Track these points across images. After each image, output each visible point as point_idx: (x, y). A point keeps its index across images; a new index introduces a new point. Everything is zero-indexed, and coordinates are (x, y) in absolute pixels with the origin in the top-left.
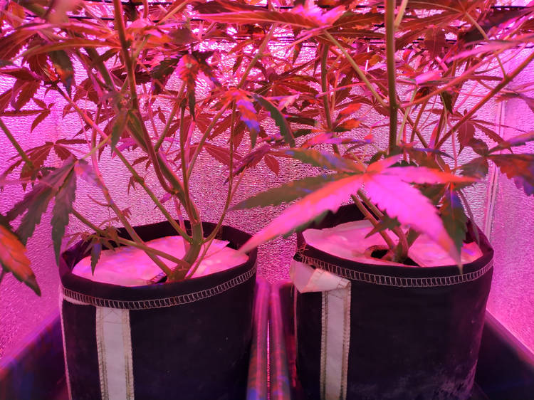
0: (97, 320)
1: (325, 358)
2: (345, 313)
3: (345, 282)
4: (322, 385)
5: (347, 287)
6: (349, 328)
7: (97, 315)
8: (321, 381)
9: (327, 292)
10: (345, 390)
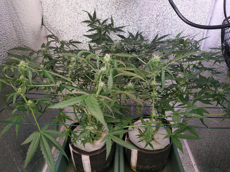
1: (132, 159)
2: (136, 154)
4: (131, 163)
6: (137, 157)
9: (133, 150)
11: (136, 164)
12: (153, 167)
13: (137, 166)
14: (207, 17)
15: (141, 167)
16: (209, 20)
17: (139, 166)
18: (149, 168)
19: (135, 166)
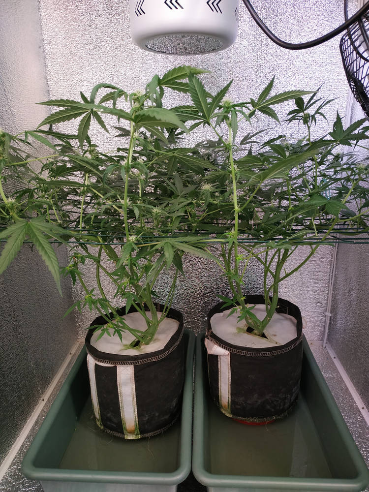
0: (118, 373)
1: (221, 384)
2: (228, 365)
3: (227, 352)
4: (220, 396)
5: (228, 354)
6: (230, 372)
7: (118, 371)
8: (219, 394)
9: (220, 356)
10: (230, 399)
11: (230, 396)
12: (268, 397)
13: (233, 398)
14: (345, 106)
15: (241, 400)
16: (350, 111)
17: (236, 400)
18: (260, 401)
19: (228, 402)
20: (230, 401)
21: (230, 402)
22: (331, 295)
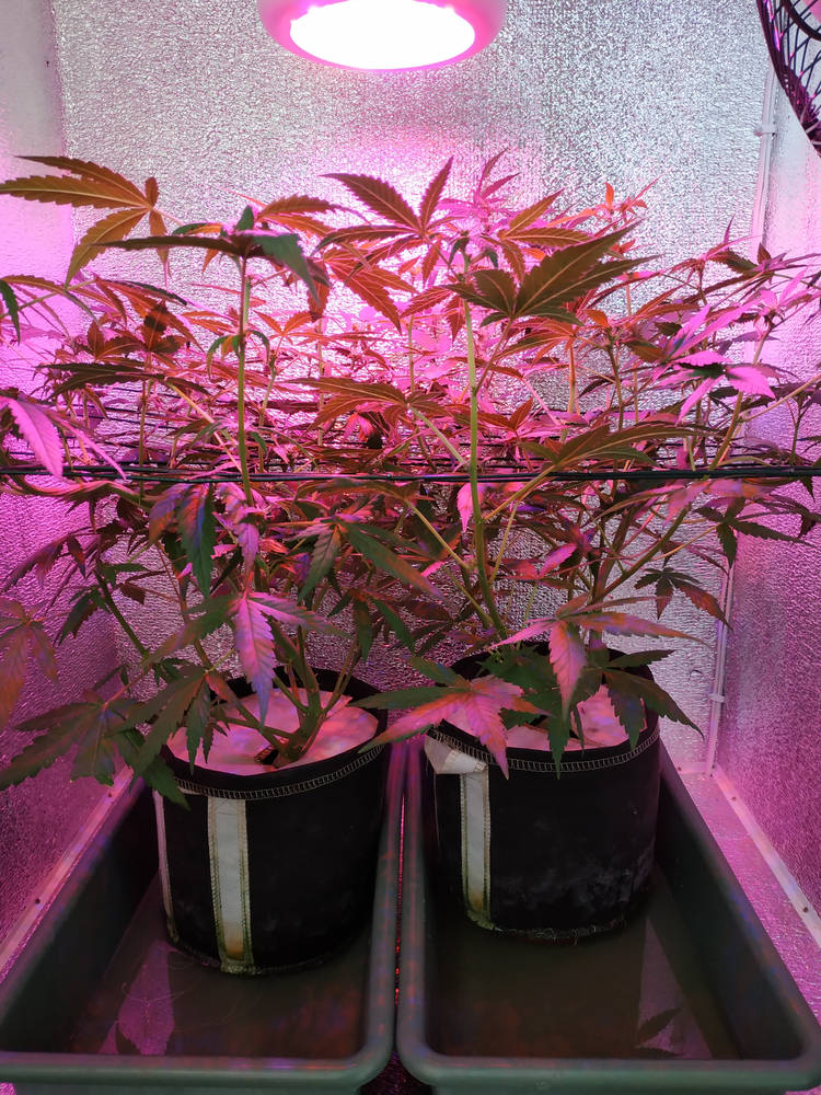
1: (467, 847)
2: (484, 798)
3: (481, 765)
4: (464, 879)
6: (489, 815)
8: (463, 874)
9: (465, 775)
11: (489, 877)
13: (496, 883)
15: (515, 883)
17: (503, 886)
18: (560, 887)
19: (485, 892)
20: (489, 888)
21: (488, 891)
22: (723, 653)
